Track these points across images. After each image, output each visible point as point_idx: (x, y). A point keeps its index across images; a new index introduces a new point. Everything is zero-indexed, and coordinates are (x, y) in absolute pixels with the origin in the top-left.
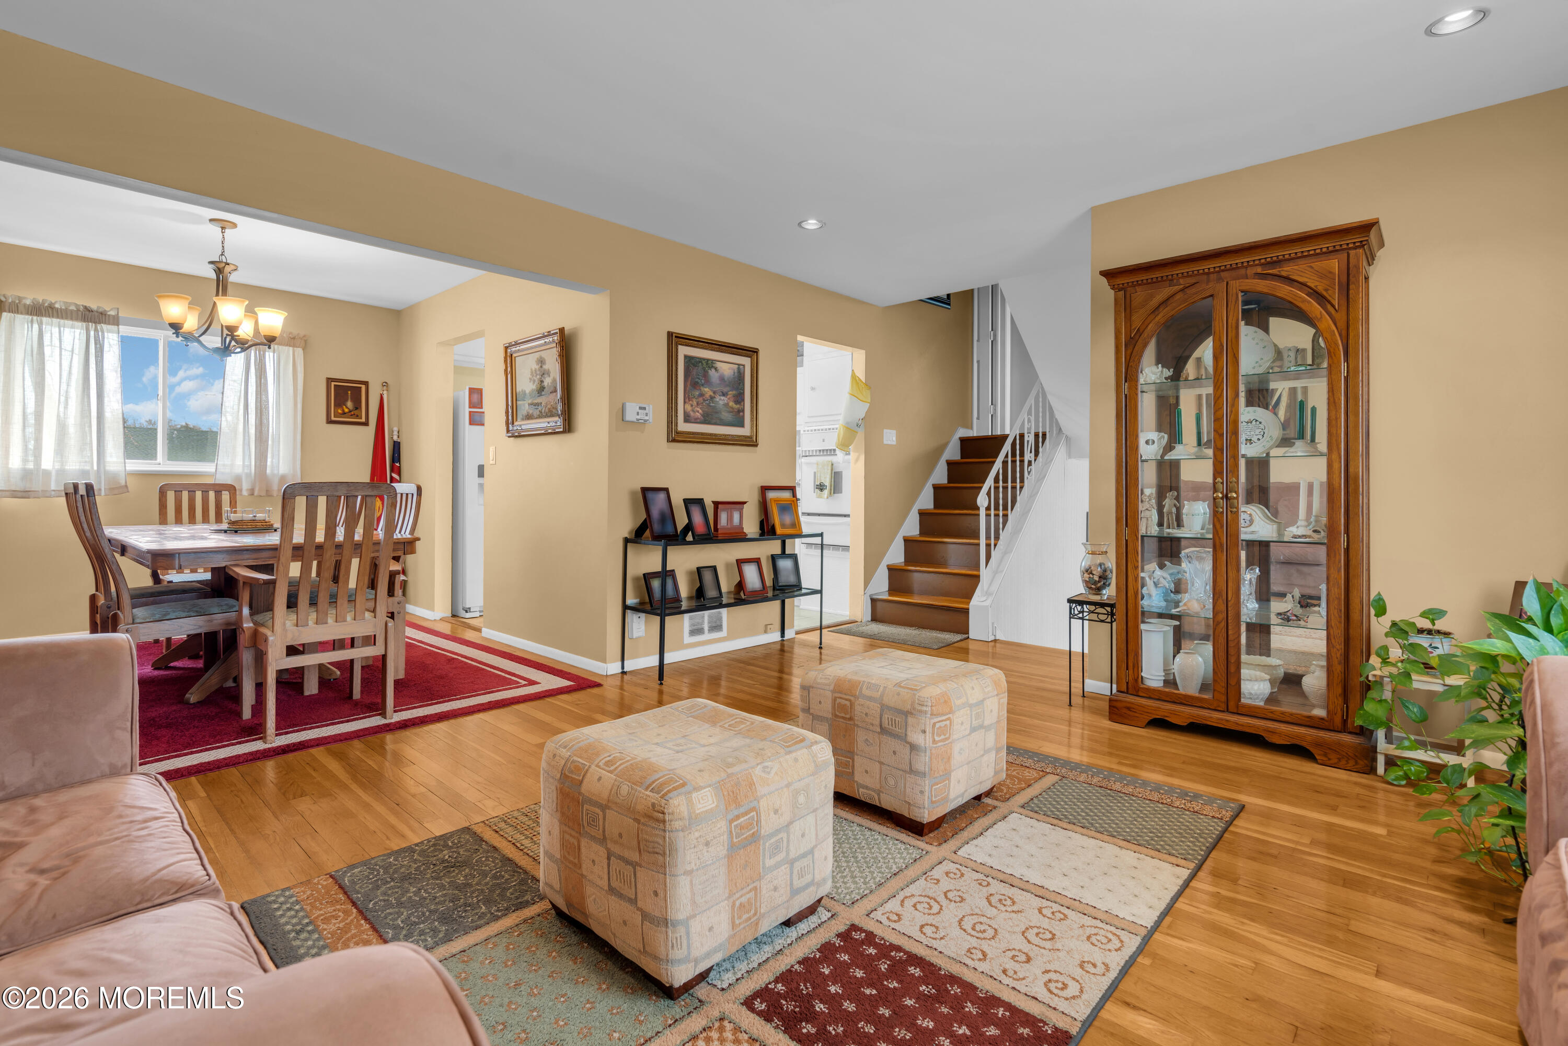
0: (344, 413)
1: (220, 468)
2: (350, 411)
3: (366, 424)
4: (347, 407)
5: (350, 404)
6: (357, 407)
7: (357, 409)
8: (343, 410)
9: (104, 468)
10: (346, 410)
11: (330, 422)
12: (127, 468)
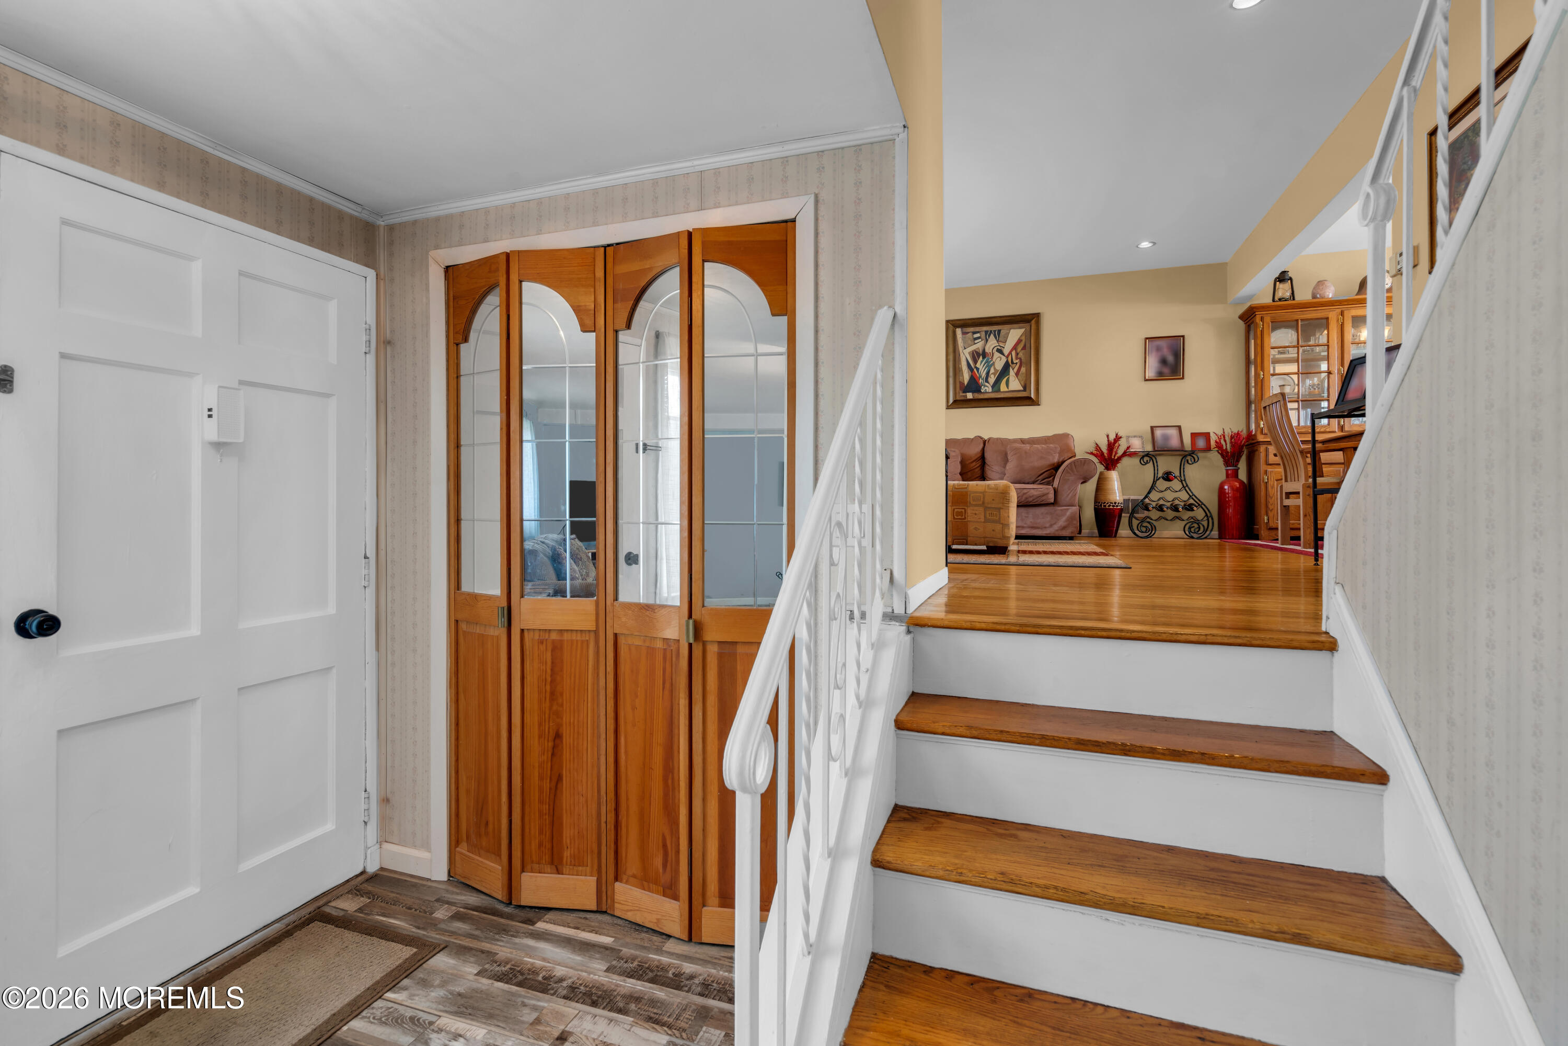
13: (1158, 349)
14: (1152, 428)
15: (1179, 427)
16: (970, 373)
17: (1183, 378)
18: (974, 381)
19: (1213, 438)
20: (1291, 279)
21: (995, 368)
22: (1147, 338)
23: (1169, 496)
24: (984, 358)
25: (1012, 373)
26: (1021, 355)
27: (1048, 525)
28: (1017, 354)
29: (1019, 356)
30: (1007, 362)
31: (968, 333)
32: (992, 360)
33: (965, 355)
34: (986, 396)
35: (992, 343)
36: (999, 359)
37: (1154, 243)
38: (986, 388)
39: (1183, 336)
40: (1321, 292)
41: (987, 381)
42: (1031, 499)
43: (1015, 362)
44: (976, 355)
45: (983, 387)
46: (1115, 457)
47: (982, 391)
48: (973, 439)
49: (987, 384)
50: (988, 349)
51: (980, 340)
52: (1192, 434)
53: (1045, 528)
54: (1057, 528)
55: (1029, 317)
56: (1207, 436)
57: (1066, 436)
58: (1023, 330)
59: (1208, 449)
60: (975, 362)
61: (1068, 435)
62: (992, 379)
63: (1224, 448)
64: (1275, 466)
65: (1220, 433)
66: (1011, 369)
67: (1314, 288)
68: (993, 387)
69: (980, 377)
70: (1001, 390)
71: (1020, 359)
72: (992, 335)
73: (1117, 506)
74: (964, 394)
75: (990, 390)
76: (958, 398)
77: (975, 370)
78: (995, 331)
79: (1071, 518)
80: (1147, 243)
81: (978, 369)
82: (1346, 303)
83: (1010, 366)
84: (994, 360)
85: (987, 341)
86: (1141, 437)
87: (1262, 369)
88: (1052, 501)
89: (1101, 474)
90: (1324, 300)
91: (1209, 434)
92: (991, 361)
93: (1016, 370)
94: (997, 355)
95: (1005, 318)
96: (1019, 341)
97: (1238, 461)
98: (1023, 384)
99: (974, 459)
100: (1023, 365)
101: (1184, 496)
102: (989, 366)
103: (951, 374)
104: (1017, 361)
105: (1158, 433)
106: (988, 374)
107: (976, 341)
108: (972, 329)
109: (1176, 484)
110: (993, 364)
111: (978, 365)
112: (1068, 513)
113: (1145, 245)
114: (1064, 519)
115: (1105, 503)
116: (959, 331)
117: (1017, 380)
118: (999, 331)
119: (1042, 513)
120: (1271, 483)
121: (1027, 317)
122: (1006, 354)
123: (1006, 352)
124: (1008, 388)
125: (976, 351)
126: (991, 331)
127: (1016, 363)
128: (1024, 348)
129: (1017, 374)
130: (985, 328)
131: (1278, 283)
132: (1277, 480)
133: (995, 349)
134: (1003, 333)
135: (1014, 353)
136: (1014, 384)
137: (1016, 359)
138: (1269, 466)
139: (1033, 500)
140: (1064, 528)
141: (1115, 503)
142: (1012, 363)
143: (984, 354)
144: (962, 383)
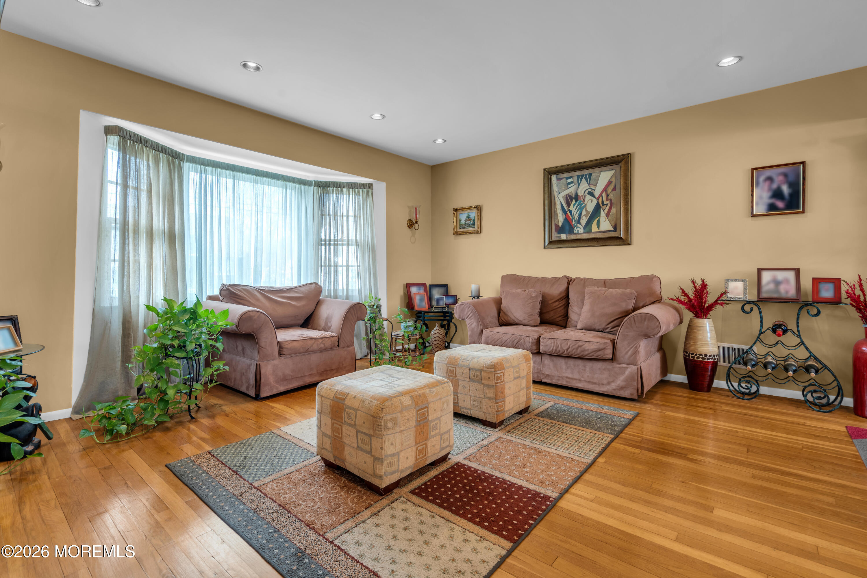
13: (770, 179)
14: (760, 271)
15: (797, 271)
16: (564, 216)
17: (803, 212)
18: (567, 220)
21: (586, 210)
22: (753, 169)
23: (781, 352)
24: (576, 201)
25: (603, 214)
26: (611, 196)
27: (605, 382)
28: (607, 196)
29: (609, 197)
30: (598, 204)
31: (562, 178)
32: (584, 203)
33: (560, 198)
34: (579, 237)
35: (584, 186)
36: (590, 201)
37: (740, 58)
38: (578, 229)
39: (803, 163)
41: (579, 222)
42: (586, 353)
43: (605, 203)
44: (569, 199)
45: (575, 228)
47: (575, 232)
48: (559, 278)
49: (579, 225)
50: (580, 194)
51: (573, 184)
52: (814, 279)
53: (603, 384)
54: (614, 387)
55: (620, 159)
57: (651, 279)
58: (613, 172)
60: (569, 205)
61: (655, 276)
62: (584, 221)
66: (602, 210)
68: (585, 228)
69: (573, 219)
70: (593, 231)
71: (611, 200)
72: (584, 179)
73: (708, 359)
74: (559, 235)
75: (581, 230)
76: (553, 239)
77: (568, 213)
78: (586, 175)
79: (630, 379)
80: (732, 58)
81: (571, 212)
83: (600, 207)
84: (586, 202)
85: (579, 184)
86: (744, 281)
88: (610, 357)
89: (691, 321)
92: (582, 204)
93: (606, 211)
94: (588, 197)
95: (596, 162)
96: (610, 183)
98: (613, 224)
99: (557, 299)
100: (614, 206)
101: (801, 354)
102: (581, 207)
103: (547, 217)
104: (608, 202)
105: (766, 277)
106: (580, 216)
107: (569, 186)
108: (565, 175)
109: (790, 339)
110: (585, 206)
111: (571, 209)
112: (627, 372)
113: (728, 61)
114: (622, 378)
115: (693, 354)
116: (554, 178)
117: (607, 221)
118: (590, 175)
119: (600, 369)
121: (617, 158)
122: (597, 196)
123: (597, 194)
124: (599, 229)
125: (569, 195)
126: (583, 176)
127: (607, 205)
128: (614, 189)
129: (608, 215)
130: (577, 173)
133: (587, 192)
134: (594, 176)
135: (604, 195)
136: (606, 225)
137: (607, 200)
139: (589, 354)
140: (622, 388)
141: (706, 355)
142: (603, 204)
143: (576, 198)
144: (557, 226)
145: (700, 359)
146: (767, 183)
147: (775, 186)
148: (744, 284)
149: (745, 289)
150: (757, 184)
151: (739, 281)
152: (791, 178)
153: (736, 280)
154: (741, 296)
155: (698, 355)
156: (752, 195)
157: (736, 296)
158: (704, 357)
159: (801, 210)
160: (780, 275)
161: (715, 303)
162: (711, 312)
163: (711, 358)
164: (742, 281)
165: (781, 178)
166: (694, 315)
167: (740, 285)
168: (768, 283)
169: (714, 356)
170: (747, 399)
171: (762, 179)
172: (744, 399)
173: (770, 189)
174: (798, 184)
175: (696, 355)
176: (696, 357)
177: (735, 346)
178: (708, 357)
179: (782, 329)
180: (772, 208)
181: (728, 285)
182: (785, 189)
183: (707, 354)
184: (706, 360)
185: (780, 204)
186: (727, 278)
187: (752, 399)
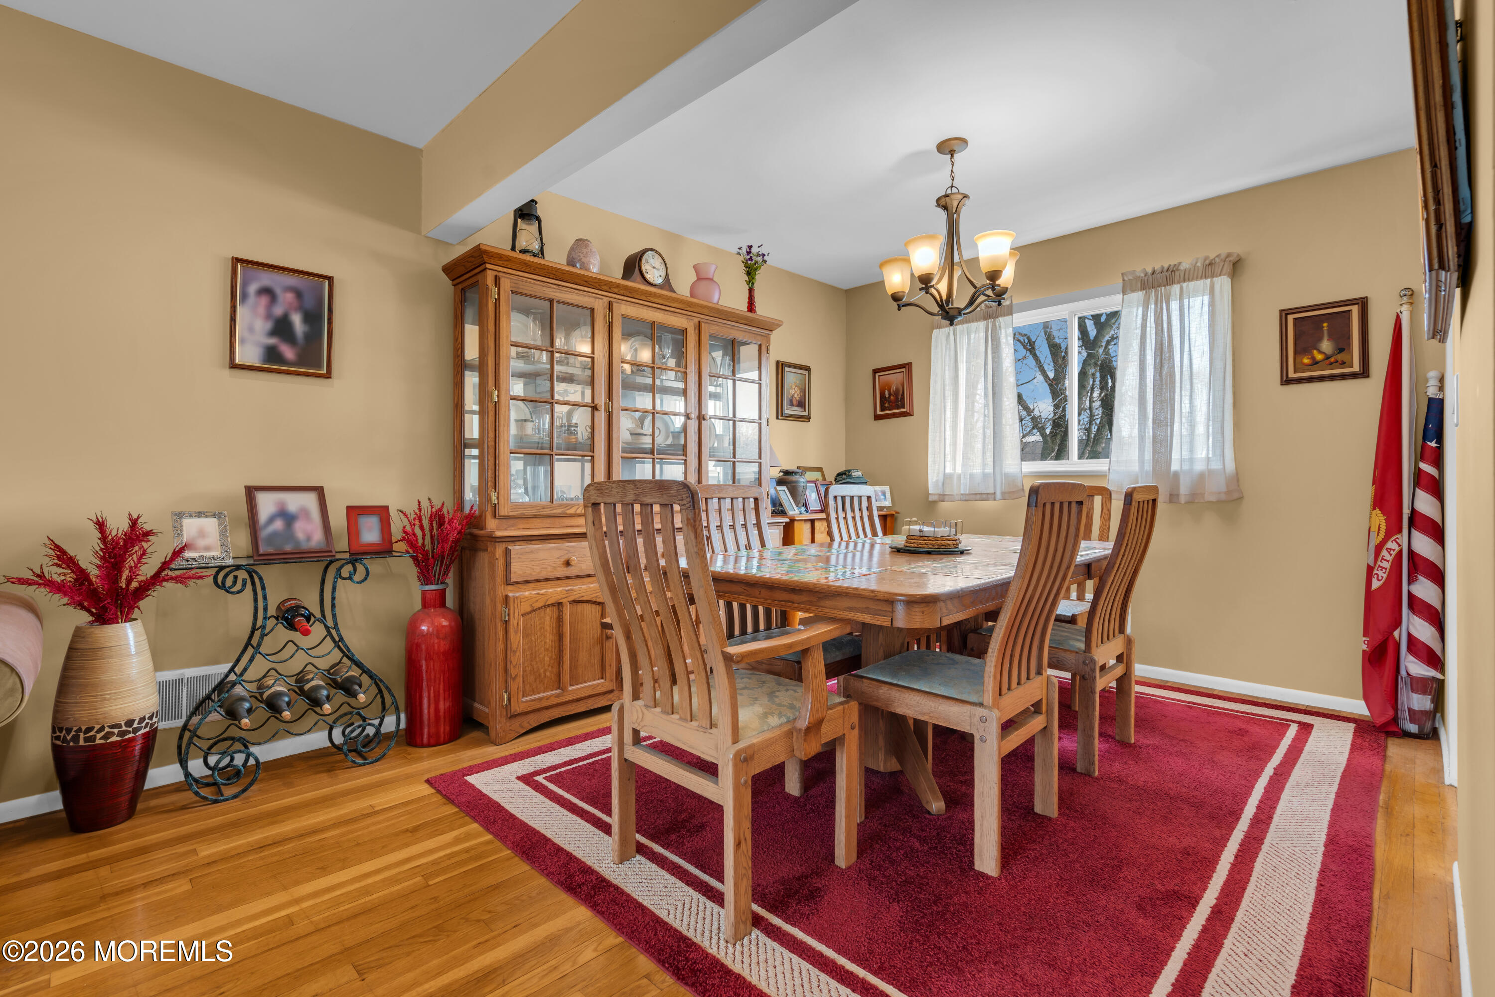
0: (1315, 363)
1: (1114, 467)
2: (1327, 357)
3: (1364, 373)
4: (1320, 352)
5: (1326, 346)
6: (1343, 347)
7: (1341, 350)
8: (1313, 358)
9: (1001, 470)
10: (1319, 357)
11: (1286, 381)
12: (1023, 470)
14: (251, 492)
15: (319, 491)
19: (397, 526)
20: (538, 219)
40: (584, 260)
46: (129, 583)
52: (350, 509)
56: (382, 512)
59: (384, 550)
63: (420, 542)
64: (520, 586)
65: (411, 509)
67: (572, 249)
73: (135, 730)
82: (616, 290)
87: (497, 385)
90: (586, 273)
91: (386, 509)
97: (446, 574)
105: (266, 504)
120: (514, 622)
131: (519, 220)
132: (523, 615)
138: (510, 588)
141: (130, 723)
145: (115, 739)
146: (264, 300)
147: (278, 311)
148: (220, 524)
149: (223, 534)
150: (244, 296)
151: (207, 516)
152: (309, 302)
153: (199, 515)
154: (216, 553)
155: (107, 729)
156: (233, 319)
157: (205, 554)
158: (124, 728)
159: (325, 372)
160: (294, 502)
161: (157, 579)
162: (141, 603)
163: (143, 724)
164: (214, 515)
165: (290, 297)
166: (91, 618)
167: (211, 525)
168: (271, 520)
169: (151, 718)
170: (235, 797)
171: (253, 288)
172: (227, 800)
173: (268, 316)
174: (320, 317)
175: (102, 729)
176: (99, 736)
177: (190, 672)
178: (135, 725)
179: (302, 615)
180: (272, 355)
181: (181, 526)
182: (297, 320)
183: (131, 717)
184: (132, 735)
185: (289, 353)
186: (178, 510)
187: (244, 791)
